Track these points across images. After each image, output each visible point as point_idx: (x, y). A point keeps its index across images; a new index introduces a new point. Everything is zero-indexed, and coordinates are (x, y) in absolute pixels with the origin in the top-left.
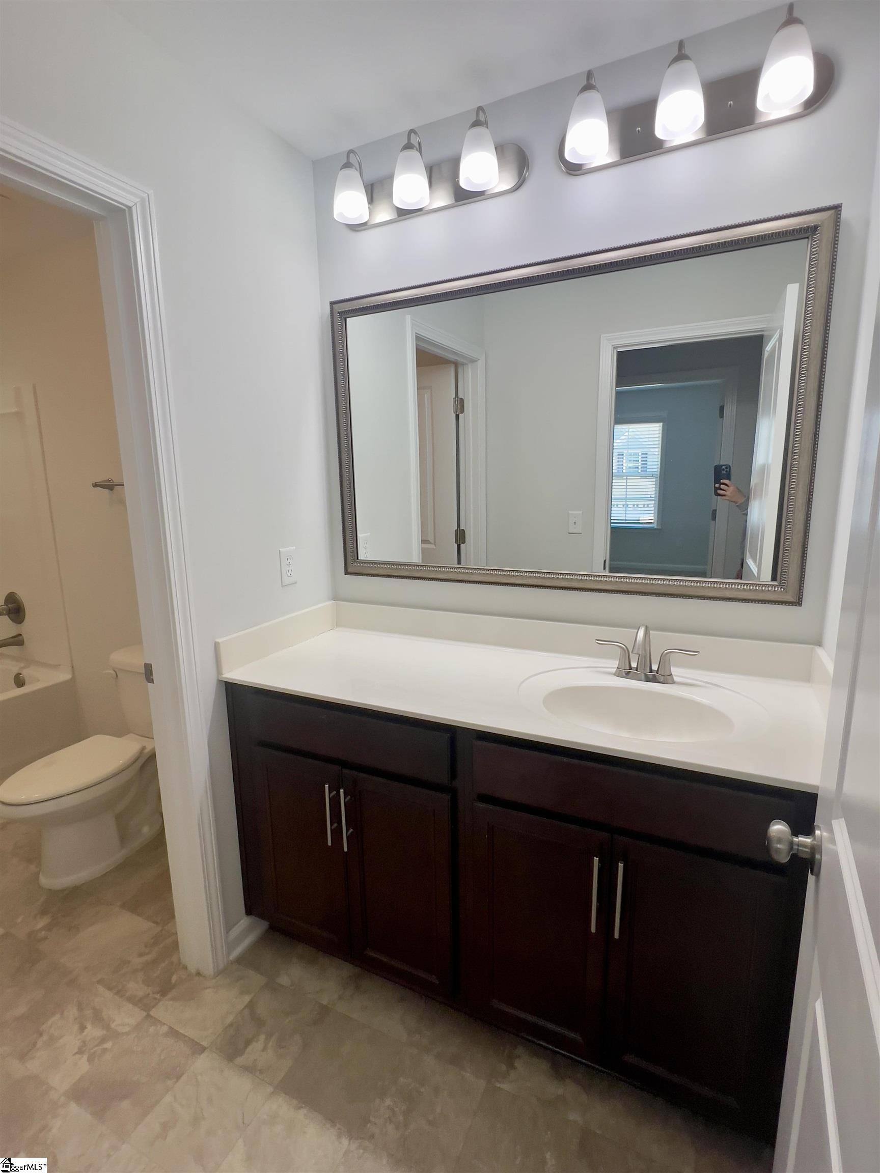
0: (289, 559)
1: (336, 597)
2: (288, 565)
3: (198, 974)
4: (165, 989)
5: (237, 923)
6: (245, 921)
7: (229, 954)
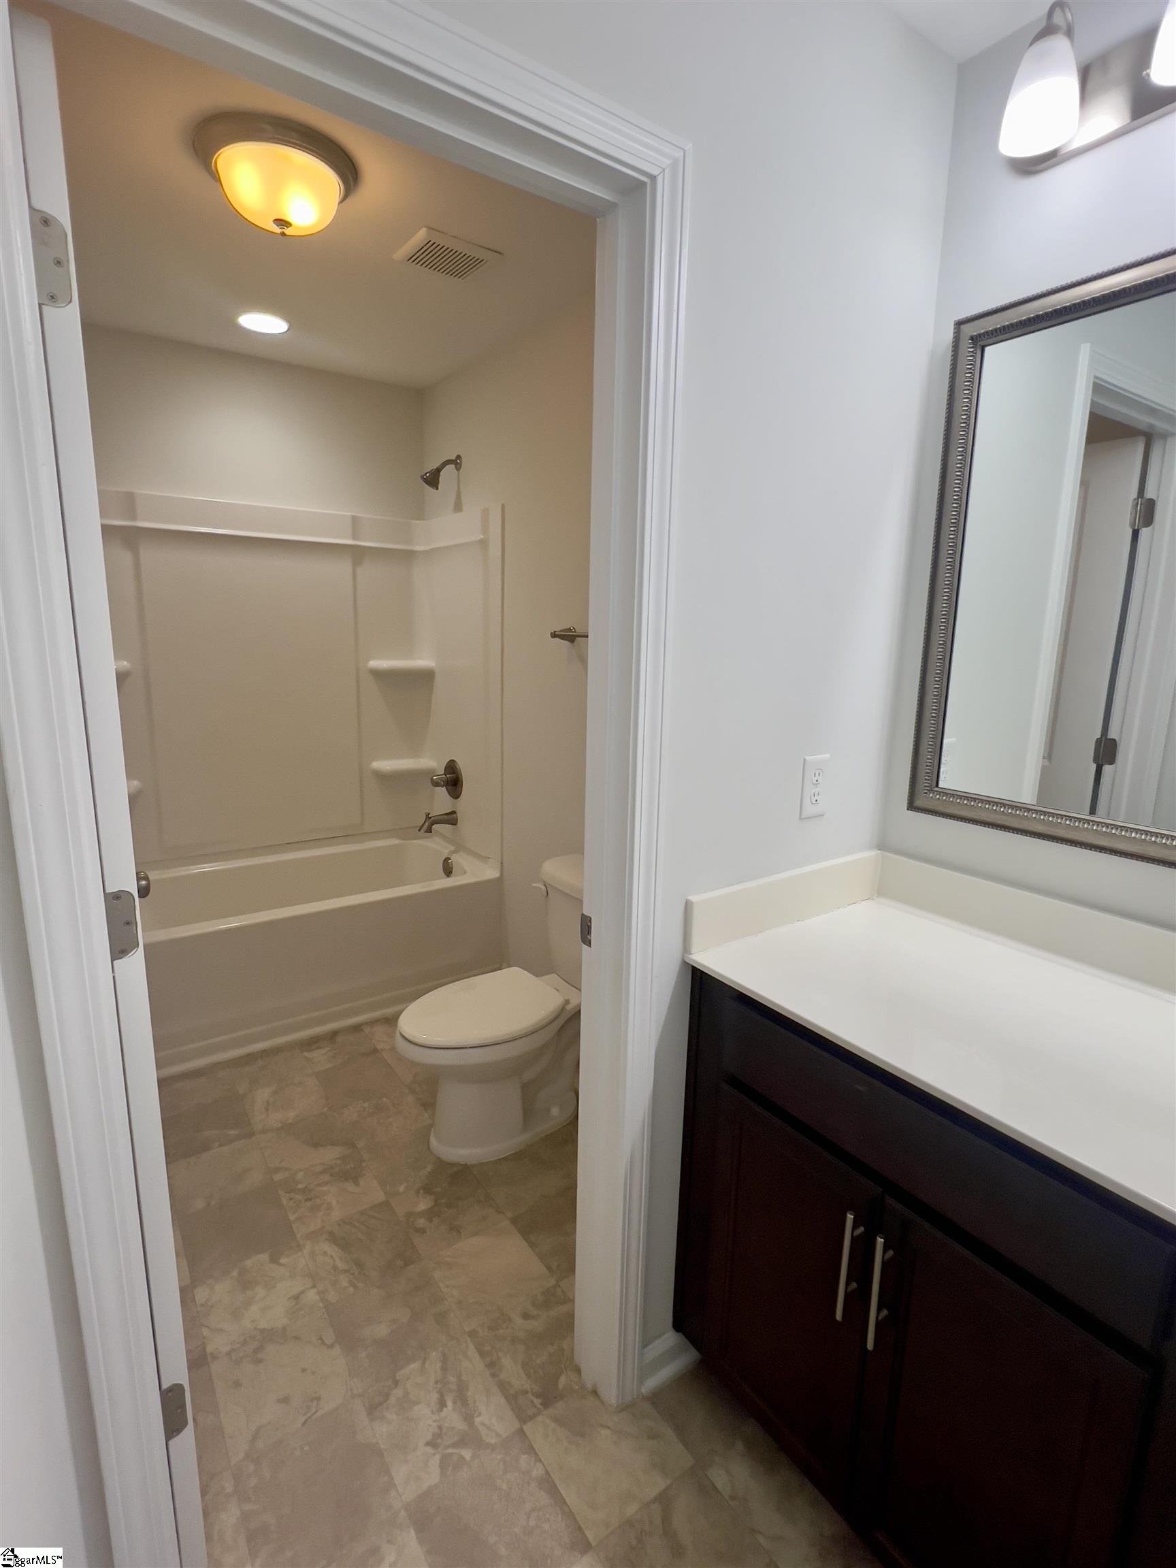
0: (817, 775)
1: (883, 845)
2: (814, 784)
3: (595, 1393)
4: (549, 1396)
5: (660, 1336)
6: (669, 1339)
7: (641, 1380)
